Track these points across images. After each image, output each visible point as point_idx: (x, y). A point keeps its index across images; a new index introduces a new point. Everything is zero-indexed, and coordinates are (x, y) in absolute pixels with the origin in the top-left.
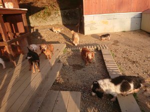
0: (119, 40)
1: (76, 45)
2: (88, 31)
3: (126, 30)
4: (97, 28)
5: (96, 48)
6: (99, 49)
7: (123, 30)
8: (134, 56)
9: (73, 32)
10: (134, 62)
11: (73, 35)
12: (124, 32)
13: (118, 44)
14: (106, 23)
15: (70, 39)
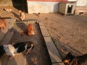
2: (30, 11)
4: (35, 10)
6: (37, 22)
8: (56, 26)
9: (20, 11)
10: (55, 29)
12: (50, 13)
13: (47, 20)
14: (41, 7)
15: (18, 16)
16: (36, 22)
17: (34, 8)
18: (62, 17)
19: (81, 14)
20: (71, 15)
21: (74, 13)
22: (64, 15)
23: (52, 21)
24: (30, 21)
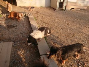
0: (39, 11)
2: (19, 3)
4: (25, 3)
5: (25, 14)
6: (27, 15)
10: (46, 23)
11: (7, 5)
12: (42, 7)
13: (38, 13)
15: (5, 8)
18: (54, 11)
19: (72, 10)
20: (63, 10)
21: (66, 8)
22: (56, 9)
23: (43, 15)
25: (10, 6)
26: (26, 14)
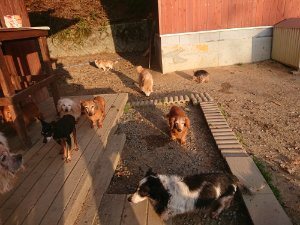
0: (231, 82)
1: (148, 94)
2: (168, 65)
3: (244, 62)
4: (186, 60)
5: (188, 100)
6: (195, 102)
7: (238, 62)
8: (266, 112)
9: (140, 68)
10: (266, 126)
12: (240, 65)
13: (231, 90)
14: (203, 48)
16: (191, 101)
17: (181, 55)
22: (296, 69)
23: (248, 96)
24: (172, 99)
25: (149, 76)
26: (193, 96)
